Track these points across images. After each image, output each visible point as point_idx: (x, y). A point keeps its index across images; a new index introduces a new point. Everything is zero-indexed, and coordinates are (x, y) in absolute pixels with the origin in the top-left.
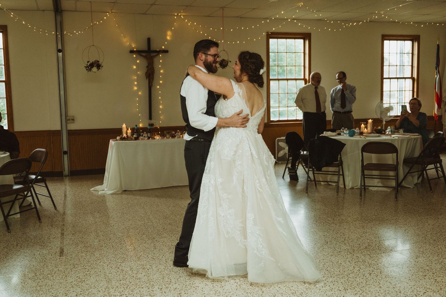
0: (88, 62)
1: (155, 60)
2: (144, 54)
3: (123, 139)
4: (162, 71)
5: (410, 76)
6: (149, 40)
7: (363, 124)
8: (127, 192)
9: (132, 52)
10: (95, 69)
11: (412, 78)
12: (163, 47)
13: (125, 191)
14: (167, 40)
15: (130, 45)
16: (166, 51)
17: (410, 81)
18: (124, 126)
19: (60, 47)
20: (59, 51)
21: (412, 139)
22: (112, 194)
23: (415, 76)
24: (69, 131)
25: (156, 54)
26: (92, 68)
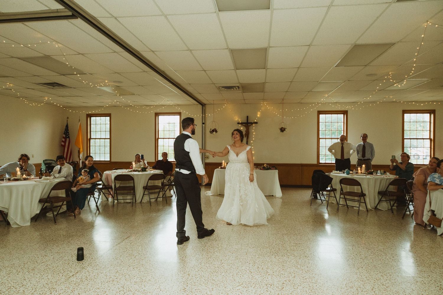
0: (211, 129)
1: (251, 128)
2: (244, 125)
3: (222, 168)
4: (254, 133)
5: (429, 138)
6: (247, 117)
7: (359, 168)
8: (221, 195)
9: (238, 123)
10: (214, 133)
11: (430, 139)
12: (255, 121)
13: (220, 195)
14: (257, 117)
15: (238, 120)
16: (256, 123)
17: (429, 141)
18: (223, 161)
19: (204, 122)
20: (203, 124)
21: (385, 179)
22: (211, 195)
23: (432, 137)
24: (205, 163)
25: (251, 124)
26: (213, 132)
